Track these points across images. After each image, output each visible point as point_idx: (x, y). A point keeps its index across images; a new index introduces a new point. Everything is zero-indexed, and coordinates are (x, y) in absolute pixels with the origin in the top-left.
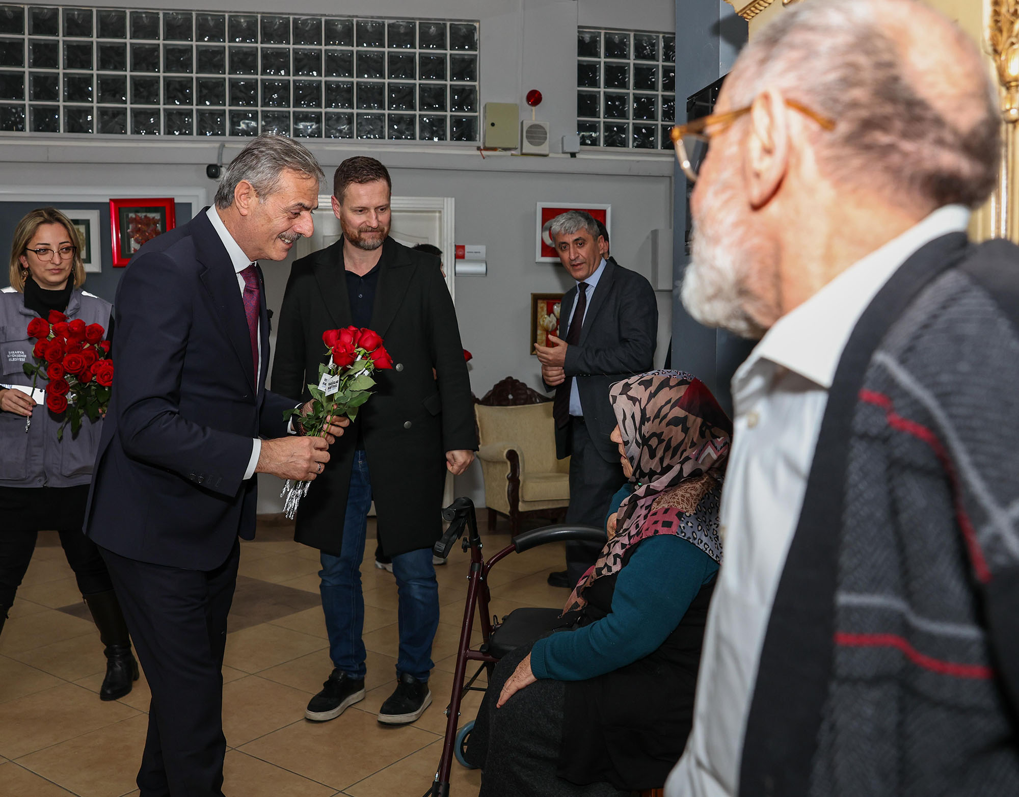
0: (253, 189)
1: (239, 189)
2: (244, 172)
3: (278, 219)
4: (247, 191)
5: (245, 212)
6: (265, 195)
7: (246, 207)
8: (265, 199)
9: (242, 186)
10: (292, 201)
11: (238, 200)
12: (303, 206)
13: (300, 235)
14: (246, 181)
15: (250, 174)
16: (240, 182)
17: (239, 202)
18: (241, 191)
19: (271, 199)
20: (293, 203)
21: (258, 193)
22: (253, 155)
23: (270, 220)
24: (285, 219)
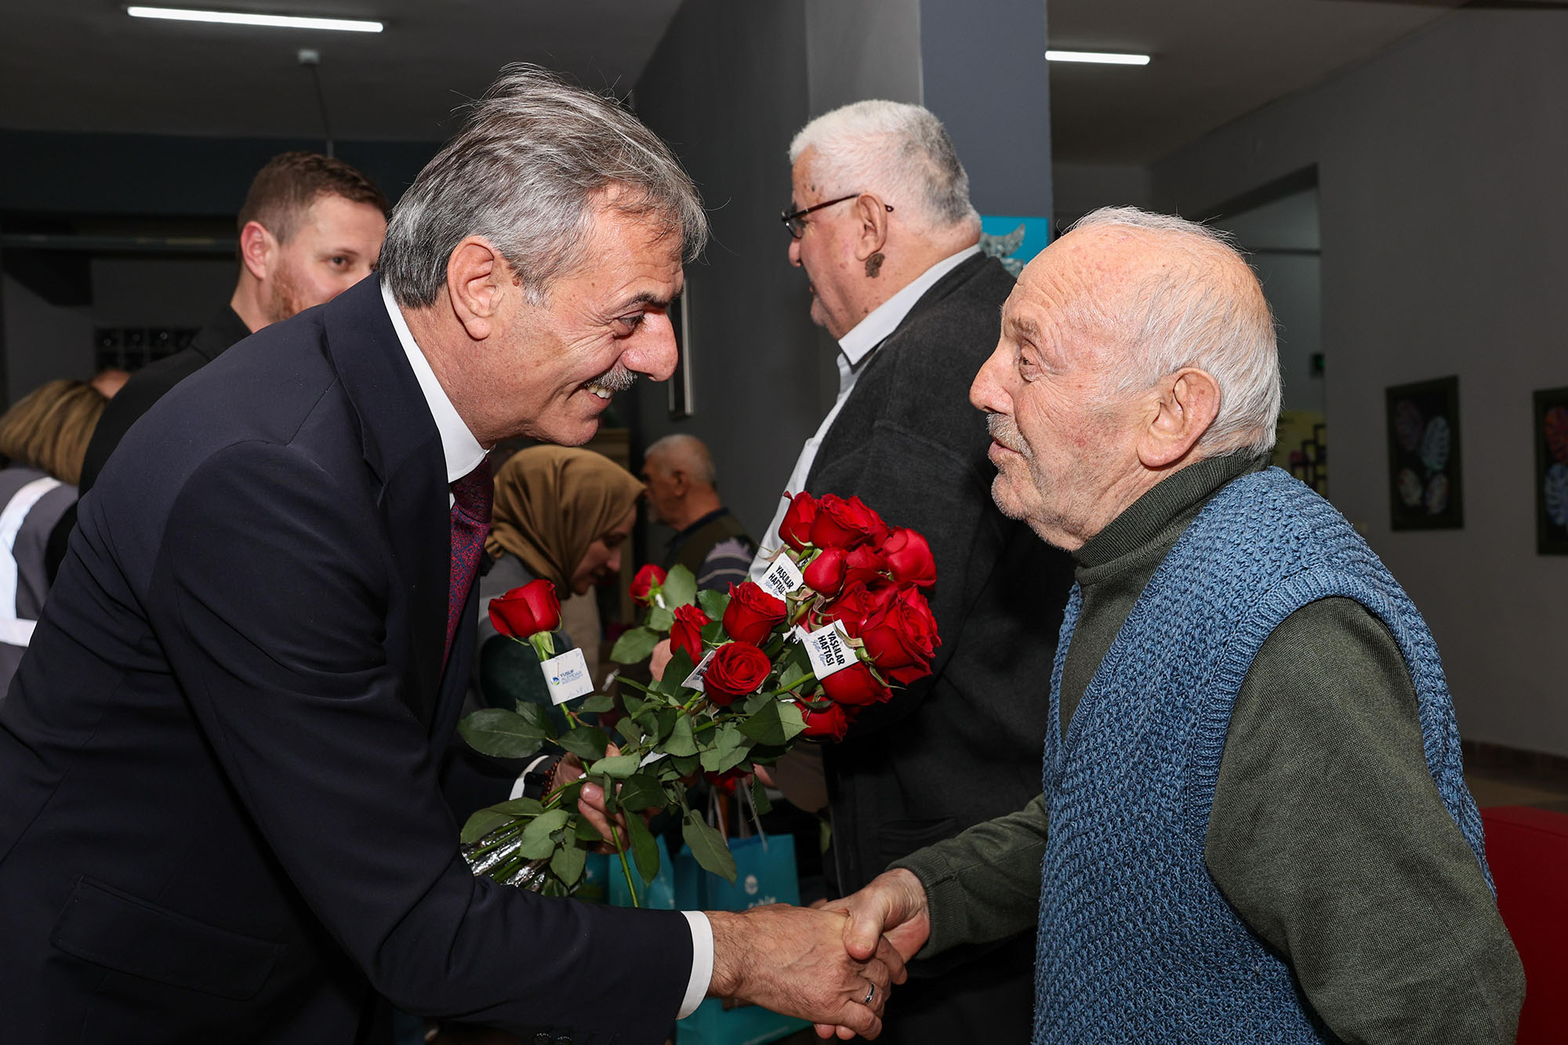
0: (505, 264)
1: (461, 262)
2: (471, 211)
3: (584, 341)
4: (487, 267)
5: (478, 327)
6: (539, 280)
7: (486, 313)
8: (541, 290)
9: (470, 254)
10: (622, 292)
11: (461, 297)
12: (652, 302)
13: (642, 378)
14: (482, 240)
15: (491, 216)
16: (462, 244)
17: (464, 302)
18: (468, 270)
19: (562, 289)
20: (624, 295)
21: (520, 274)
22: (496, 160)
23: (558, 349)
24: (604, 340)
